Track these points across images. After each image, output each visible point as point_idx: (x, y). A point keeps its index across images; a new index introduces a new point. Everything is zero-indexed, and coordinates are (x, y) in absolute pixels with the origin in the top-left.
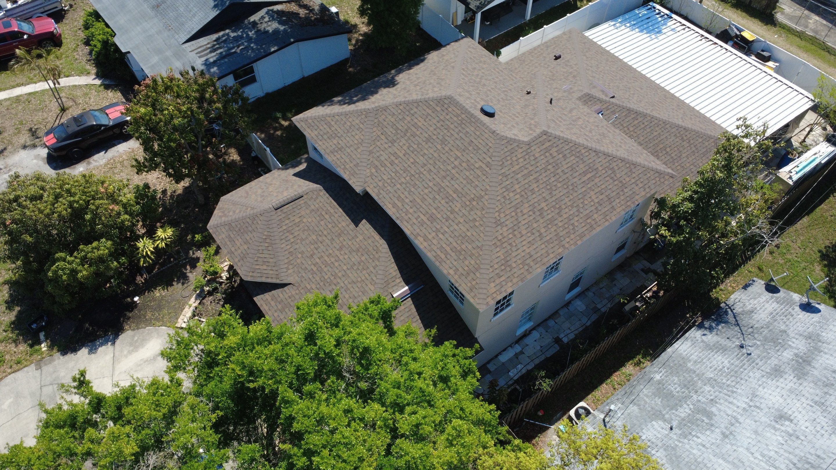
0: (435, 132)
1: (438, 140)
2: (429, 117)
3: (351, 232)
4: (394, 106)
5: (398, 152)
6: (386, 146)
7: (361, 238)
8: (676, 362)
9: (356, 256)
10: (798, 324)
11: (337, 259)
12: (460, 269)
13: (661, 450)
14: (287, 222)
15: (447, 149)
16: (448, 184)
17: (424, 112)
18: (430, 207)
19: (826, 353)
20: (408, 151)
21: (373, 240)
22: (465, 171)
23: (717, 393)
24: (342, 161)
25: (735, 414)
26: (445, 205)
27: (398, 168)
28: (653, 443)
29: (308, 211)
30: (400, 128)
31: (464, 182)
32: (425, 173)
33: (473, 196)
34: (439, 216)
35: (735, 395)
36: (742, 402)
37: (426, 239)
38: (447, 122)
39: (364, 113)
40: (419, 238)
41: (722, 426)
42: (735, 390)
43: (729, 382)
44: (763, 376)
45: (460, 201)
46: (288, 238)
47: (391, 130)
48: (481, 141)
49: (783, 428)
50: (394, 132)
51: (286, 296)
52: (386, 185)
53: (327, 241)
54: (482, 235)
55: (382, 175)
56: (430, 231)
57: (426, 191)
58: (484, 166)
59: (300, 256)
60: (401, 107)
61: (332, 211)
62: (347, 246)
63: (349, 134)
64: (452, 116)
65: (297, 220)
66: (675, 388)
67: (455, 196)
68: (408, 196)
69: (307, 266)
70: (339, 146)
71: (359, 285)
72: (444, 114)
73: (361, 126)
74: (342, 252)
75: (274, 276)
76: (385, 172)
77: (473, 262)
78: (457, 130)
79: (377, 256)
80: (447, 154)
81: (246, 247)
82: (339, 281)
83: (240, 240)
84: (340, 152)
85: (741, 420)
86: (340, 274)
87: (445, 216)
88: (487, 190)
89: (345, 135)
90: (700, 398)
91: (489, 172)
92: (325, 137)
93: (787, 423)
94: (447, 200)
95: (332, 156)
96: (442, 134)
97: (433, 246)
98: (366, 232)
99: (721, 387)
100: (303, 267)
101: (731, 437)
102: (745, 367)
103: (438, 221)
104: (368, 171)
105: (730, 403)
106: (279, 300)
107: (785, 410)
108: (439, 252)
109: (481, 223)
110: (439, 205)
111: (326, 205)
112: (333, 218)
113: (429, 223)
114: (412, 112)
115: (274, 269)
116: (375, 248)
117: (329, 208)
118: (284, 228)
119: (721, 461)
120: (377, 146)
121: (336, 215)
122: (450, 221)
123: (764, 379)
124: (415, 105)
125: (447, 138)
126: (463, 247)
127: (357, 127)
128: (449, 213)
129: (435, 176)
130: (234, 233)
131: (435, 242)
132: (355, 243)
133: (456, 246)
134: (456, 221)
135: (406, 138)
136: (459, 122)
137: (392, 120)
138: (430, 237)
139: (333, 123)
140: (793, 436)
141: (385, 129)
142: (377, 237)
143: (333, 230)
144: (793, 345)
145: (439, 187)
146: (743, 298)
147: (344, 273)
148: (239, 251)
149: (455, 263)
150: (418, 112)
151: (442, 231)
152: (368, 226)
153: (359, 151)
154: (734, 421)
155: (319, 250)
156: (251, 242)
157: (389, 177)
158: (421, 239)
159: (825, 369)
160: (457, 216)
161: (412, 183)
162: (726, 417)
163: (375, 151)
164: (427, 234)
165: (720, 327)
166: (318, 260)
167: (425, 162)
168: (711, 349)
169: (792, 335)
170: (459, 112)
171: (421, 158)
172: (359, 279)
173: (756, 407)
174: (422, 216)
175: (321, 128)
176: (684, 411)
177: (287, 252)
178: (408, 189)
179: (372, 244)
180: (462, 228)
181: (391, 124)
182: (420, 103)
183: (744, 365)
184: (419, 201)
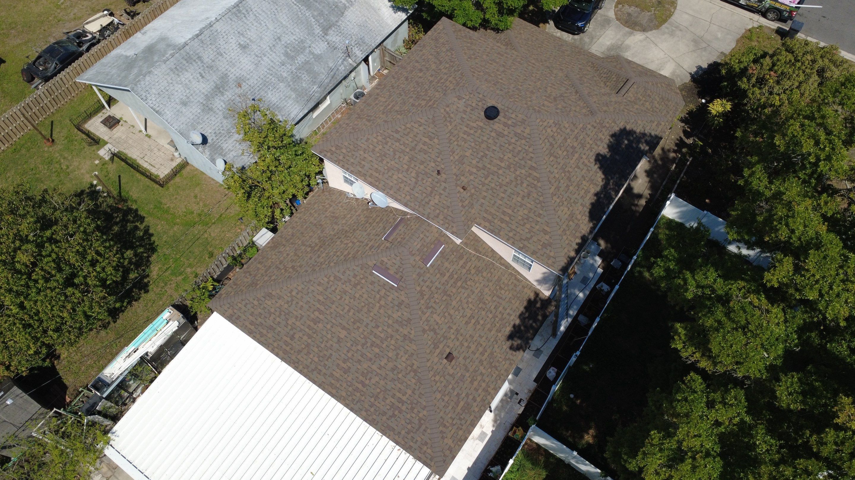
0: (529, 95)
1: (524, 91)
2: (541, 105)
5: (553, 89)
6: (566, 95)
10: (214, 123)
15: (513, 85)
16: (500, 68)
17: (549, 109)
18: (505, 59)
19: (203, 93)
20: (545, 88)
22: (490, 72)
23: (279, 70)
24: (596, 88)
25: (271, 53)
27: (546, 81)
28: (321, 39)
30: (562, 103)
31: (487, 67)
32: (522, 76)
33: (476, 60)
35: (269, 67)
38: (523, 99)
41: (280, 46)
42: (268, 71)
43: (271, 77)
44: (248, 79)
45: (484, 59)
47: (569, 103)
48: (487, 84)
49: (246, 40)
50: (566, 101)
52: (549, 74)
54: (460, 43)
55: (556, 80)
56: (498, 49)
57: (514, 67)
58: (476, 72)
93: (242, 43)
96: (523, 94)
99: (276, 74)
101: (276, 37)
104: (570, 83)
105: (272, 61)
107: (241, 51)
108: (485, 40)
109: (463, 48)
110: (499, 60)
113: (501, 53)
114: (559, 110)
119: (284, 23)
120: (574, 96)
124: (560, 114)
125: (517, 91)
126: (469, 40)
127: (601, 105)
135: (552, 96)
136: (512, 97)
137: (573, 108)
139: (626, 110)
141: (575, 104)
144: (222, 104)
150: (553, 109)
151: (489, 48)
154: (272, 48)
159: (208, 80)
160: (483, 54)
161: (528, 72)
162: (277, 52)
163: (574, 93)
167: (526, 81)
169: (220, 113)
171: (531, 84)
174: (509, 56)
176: (301, 59)
178: (530, 70)
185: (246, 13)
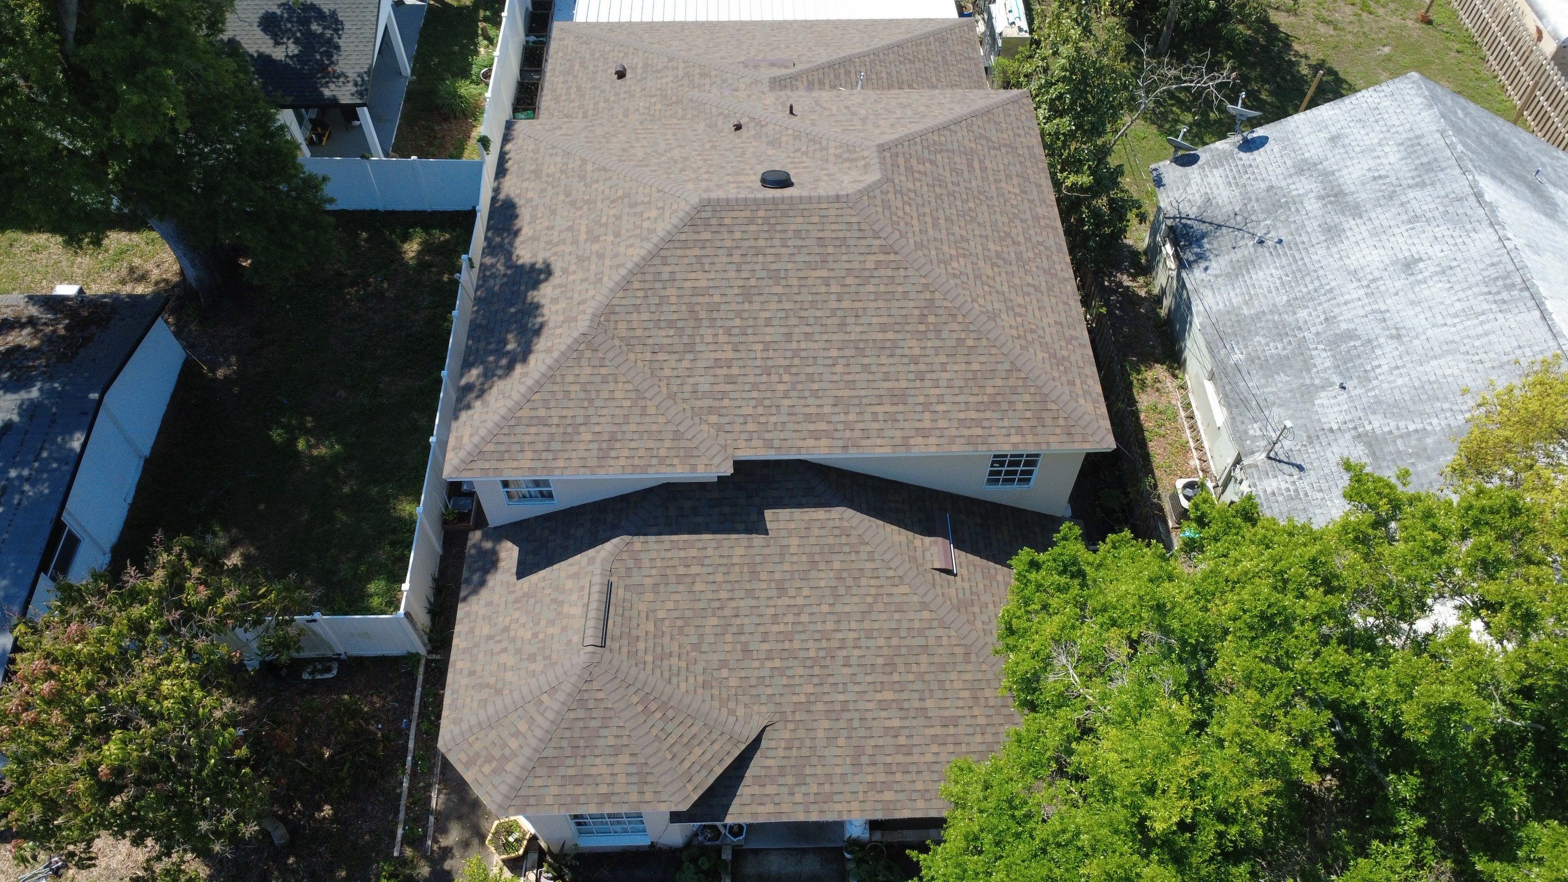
0: (745, 275)
1: (764, 282)
2: (705, 260)
3: (767, 551)
4: (620, 294)
5: (719, 355)
6: (686, 364)
7: (795, 541)
8: (1229, 324)
9: (822, 575)
10: (1270, 168)
11: (795, 610)
12: (1022, 423)
13: (1371, 417)
14: (641, 645)
15: (795, 282)
16: (858, 329)
17: (686, 261)
18: (875, 385)
19: (1340, 170)
20: (736, 339)
21: (818, 524)
22: (862, 289)
23: (1319, 308)
24: (642, 453)
25: (1368, 308)
26: (892, 361)
27: (751, 379)
28: (1352, 421)
29: (650, 596)
30: (675, 316)
31: (881, 304)
32: (803, 345)
33: (917, 312)
34: (904, 384)
35: (1337, 292)
36: (1353, 291)
37: (925, 433)
38: (746, 244)
39: (582, 347)
40: (912, 442)
41: (1378, 331)
42: (1328, 287)
43: (1311, 287)
44: (1328, 248)
45: (908, 336)
46: (675, 668)
47: (663, 333)
48: (834, 227)
49: (1426, 274)
50: (672, 332)
51: (781, 753)
52: (763, 419)
53: (742, 603)
54: (994, 351)
55: (737, 412)
56: (917, 416)
57: (839, 369)
58: (882, 257)
59: (725, 673)
60: (636, 285)
61: (694, 553)
62: (787, 576)
63: (598, 403)
64: (744, 228)
65: (651, 627)
66: (1275, 349)
67: (891, 335)
68: (819, 402)
69: (756, 673)
70: (606, 437)
71: (880, 607)
72: (726, 236)
73: (603, 371)
74: (792, 592)
75: (728, 747)
76: (737, 403)
77: (1027, 398)
78: (776, 242)
79: (853, 540)
80: (803, 290)
81: (625, 759)
82: (840, 635)
83: (598, 761)
84: (618, 445)
85: (1383, 308)
86: (830, 626)
87: (912, 376)
88: (926, 286)
89: (591, 411)
90: (1313, 330)
91: (898, 258)
92: (555, 446)
93: (1421, 265)
94: (888, 352)
95: (612, 462)
96: (757, 267)
97: (946, 432)
98: (792, 525)
99: (1312, 299)
100: (753, 682)
101: (1403, 332)
102: (1298, 256)
103: (912, 392)
104: (705, 427)
105: (1346, 303)
106: (775, 772)
107: (1400, 256)
108: (966, 432)
109: (974, 335)
110: (885, 369)
111: (669, 555)
112: (707, 561)
113: (901, 408)
114: (665, 276)
115: (714, 736)
116: (836, 532)
117: (682, 554)
118: (649, 658)
119: (1434, 363)
120: (668, 378)
121: (710, 552)
122: (928, 376)
123: (1334, 250)
124: (657, 261)
125: (774, 266)
126: (990, 390)
127: (598, 379)
128: (913, 367)
129: (826, 337)
130: (570, 762)
131: (942, 424)
132: (795, 559)
133: (980, 399)
134: (937, 367)
135: (705, 323)
136: (766, 228)
137: (646, 316)
138: (927, 424)
139: (542, 412)
140: (1444, 271)
141: (650, 341)
142: (820, 514)
143: (732, 577)
144: (1301, 191)
145: (852, 345)
146: (1177, 195)
147: (834, 618)
148: (622, 779)
149: (1006, 423)
150: (677, 269)
151: (934, 400)
152: (784, 513)
153: (651, 411)
154: (1382, 317)
155: (747, 629)
156: (625, 741)
157: (753, 403)
158: (919, 440)
159: (1363, 184)
160: (928, 360)
161: (802, 378)
162: (1367, 320)
163: (675, 389)
164: (918, 425)
165: (1207, 246)
166: (766, 646)
167: (784, 330)
168: (1237, 276)
169: (1284, 184)
170: (748, 213)
171: (769, 330)
172: (869, 600)
173: (1375, 280)
174: (879, 409)
175: (528, 439)
176: (1323, 359)
177: (700, 691)
178: (807, 394)
179: (823, 532)
180: (956, 368)
181: (651, 325)
182: (662, 253)
183: (1294, 256)
184: (847, 393)
185: (1498, 298)
